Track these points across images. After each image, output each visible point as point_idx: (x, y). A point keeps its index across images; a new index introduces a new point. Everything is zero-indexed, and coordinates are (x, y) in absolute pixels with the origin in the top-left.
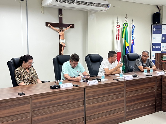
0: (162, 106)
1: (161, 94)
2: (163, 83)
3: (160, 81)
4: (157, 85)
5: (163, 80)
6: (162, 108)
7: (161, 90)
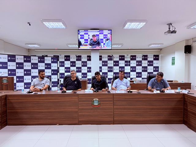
0: (8, 121)
1: (6, 111)
2: (7, 101)
3: (5, 100)
4: (2, 104)
5: (7, 99)
6: (8, 123)
7: (6, 107)
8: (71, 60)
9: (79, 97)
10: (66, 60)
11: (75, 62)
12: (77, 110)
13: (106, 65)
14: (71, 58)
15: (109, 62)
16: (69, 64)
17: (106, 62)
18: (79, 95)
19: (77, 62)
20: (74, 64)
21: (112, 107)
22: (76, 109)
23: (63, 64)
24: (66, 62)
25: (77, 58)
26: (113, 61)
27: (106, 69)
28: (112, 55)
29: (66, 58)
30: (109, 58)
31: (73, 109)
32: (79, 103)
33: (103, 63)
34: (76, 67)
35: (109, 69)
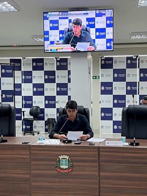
8: (46, 68)
9: (32, 152)
10: (35, 68)
11: (53, 73)
12: (29, 176)
13: (123, 79)
14: (46, 63)
15: (128, 71)
16: (41, 77)
17: (123, 71)
18: (32, 148)
19: (58, 73)
20: (53, 77)
21: (97, 173)
22: (27, 174)
23: (30, 77)
24: (35, 73)
25: (58, 64)
26: (138, 70)
27: (123, 88)
28: (137, 57)
29: (34, 64)
30: (129, 62)
31: (21, 174)
32: (32, 163)
33: (116, 75)
34: (55, 84)
35: (129, 88)
